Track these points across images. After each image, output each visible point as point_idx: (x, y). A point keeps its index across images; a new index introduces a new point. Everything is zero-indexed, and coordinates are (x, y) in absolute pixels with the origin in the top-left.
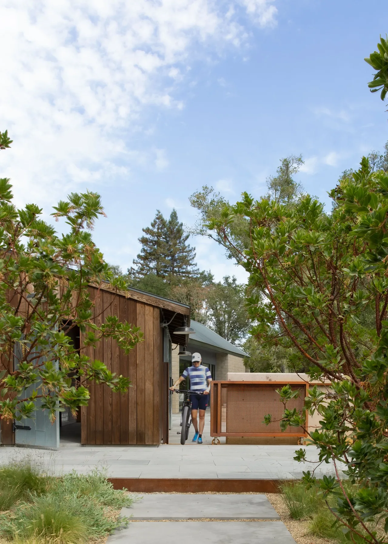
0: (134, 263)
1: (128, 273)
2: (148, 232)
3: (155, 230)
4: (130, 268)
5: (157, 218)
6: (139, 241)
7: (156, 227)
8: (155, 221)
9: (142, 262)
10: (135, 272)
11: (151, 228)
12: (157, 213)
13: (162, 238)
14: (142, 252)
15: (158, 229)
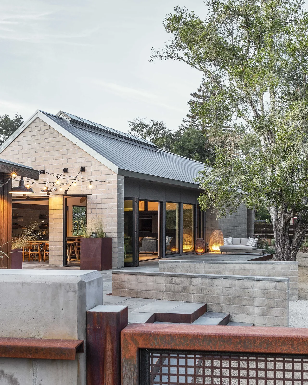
0: (183, 121)
1: (179, 130)
2: (195, 96)
3: (201, 94)
4: (180, 126)
5: (203, 84)
6: (187, 103)
7: (202, 91)
8: (201, 87)
9: (190, 120)
10: (184, 128)
11: (198, 92)
12: (202, 80)
13: (206, 100)
14: (190, 112)
15: (204, 93)
